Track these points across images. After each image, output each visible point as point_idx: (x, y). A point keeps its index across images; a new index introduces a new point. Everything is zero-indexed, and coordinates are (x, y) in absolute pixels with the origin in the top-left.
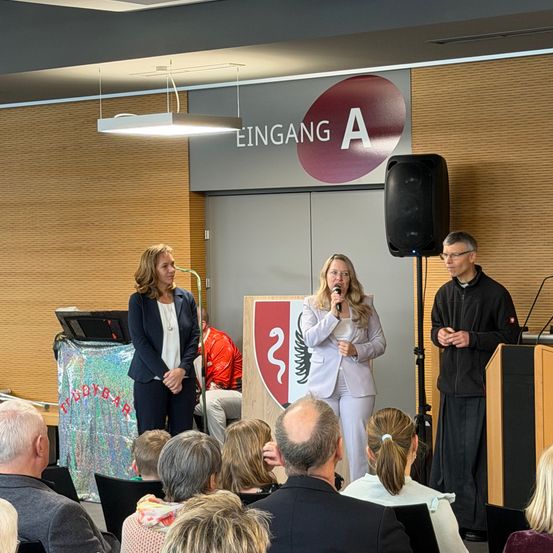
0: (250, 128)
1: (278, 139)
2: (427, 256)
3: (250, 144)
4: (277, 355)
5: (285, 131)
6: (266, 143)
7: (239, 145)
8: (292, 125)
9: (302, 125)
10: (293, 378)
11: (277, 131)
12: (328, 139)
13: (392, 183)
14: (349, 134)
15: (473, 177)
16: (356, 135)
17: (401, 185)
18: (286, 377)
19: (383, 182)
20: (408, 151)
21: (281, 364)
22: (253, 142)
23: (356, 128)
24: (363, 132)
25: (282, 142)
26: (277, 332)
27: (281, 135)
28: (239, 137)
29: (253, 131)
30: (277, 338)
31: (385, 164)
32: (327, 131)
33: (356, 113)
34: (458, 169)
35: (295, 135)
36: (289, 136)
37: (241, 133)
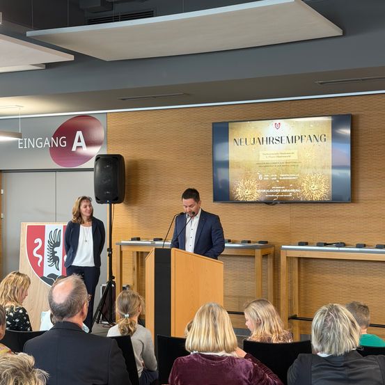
0: (25, 139)
1: (40, 145)
2: (114, 203)
3: (25, 147)
4: (38, 252)
5: (43, 141)
6: (33, 147)
7: (19, 147)
8: (47, 138)
9: (52, 138)
10: (46, 264)
11: (39, 141)
12: (65, 146)
13: (98, 168)
14: (76, 144)
15: (136, 166)
16: (79, 144)
17: (102, 169)
18: (42, 263)
19: (93, 167)
20: (105, 153)
21: (40, 257)
22: (27, 146)
23: (79, 141)
24: (83, 143)
25: (42, 146)
26: (38, 240)
27: (41, 143)
28: (19, 143)
29: (27, 140)
30: (38, 244)
31: (94, 159)
32: (65, 142)
33: (79, 134)
34: (130, 162)
35: (48, 143)
36: (45, 144)
37: (21, 141)
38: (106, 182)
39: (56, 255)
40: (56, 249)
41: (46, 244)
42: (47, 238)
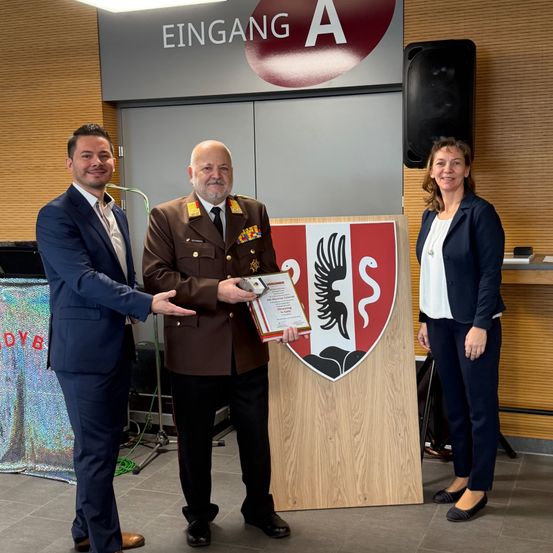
0: (181, 26)
1: (219, 38)
3: (182, 45)
5: (228, 28)
6: (202, 42)
7: (166, 46)
8: (237, 20)
9: (252, 20)
11: (217, 28)
12: (287, 35)
14: (316, 29)
16: (326, 30)
22: (186, 41)
23: (325, 21)
24: (336, 26)
25: (224, 41)
26: (291, 264)
27: (223, 32)
28: (165, 36)
29: (185, 29)
35: (242, 32)
36: (233, 33)
37: (169, 31)
38: (441, 111)
39: (337, 299)
40: (336, 285)
41: (312, 272)
42: (312, 258)
